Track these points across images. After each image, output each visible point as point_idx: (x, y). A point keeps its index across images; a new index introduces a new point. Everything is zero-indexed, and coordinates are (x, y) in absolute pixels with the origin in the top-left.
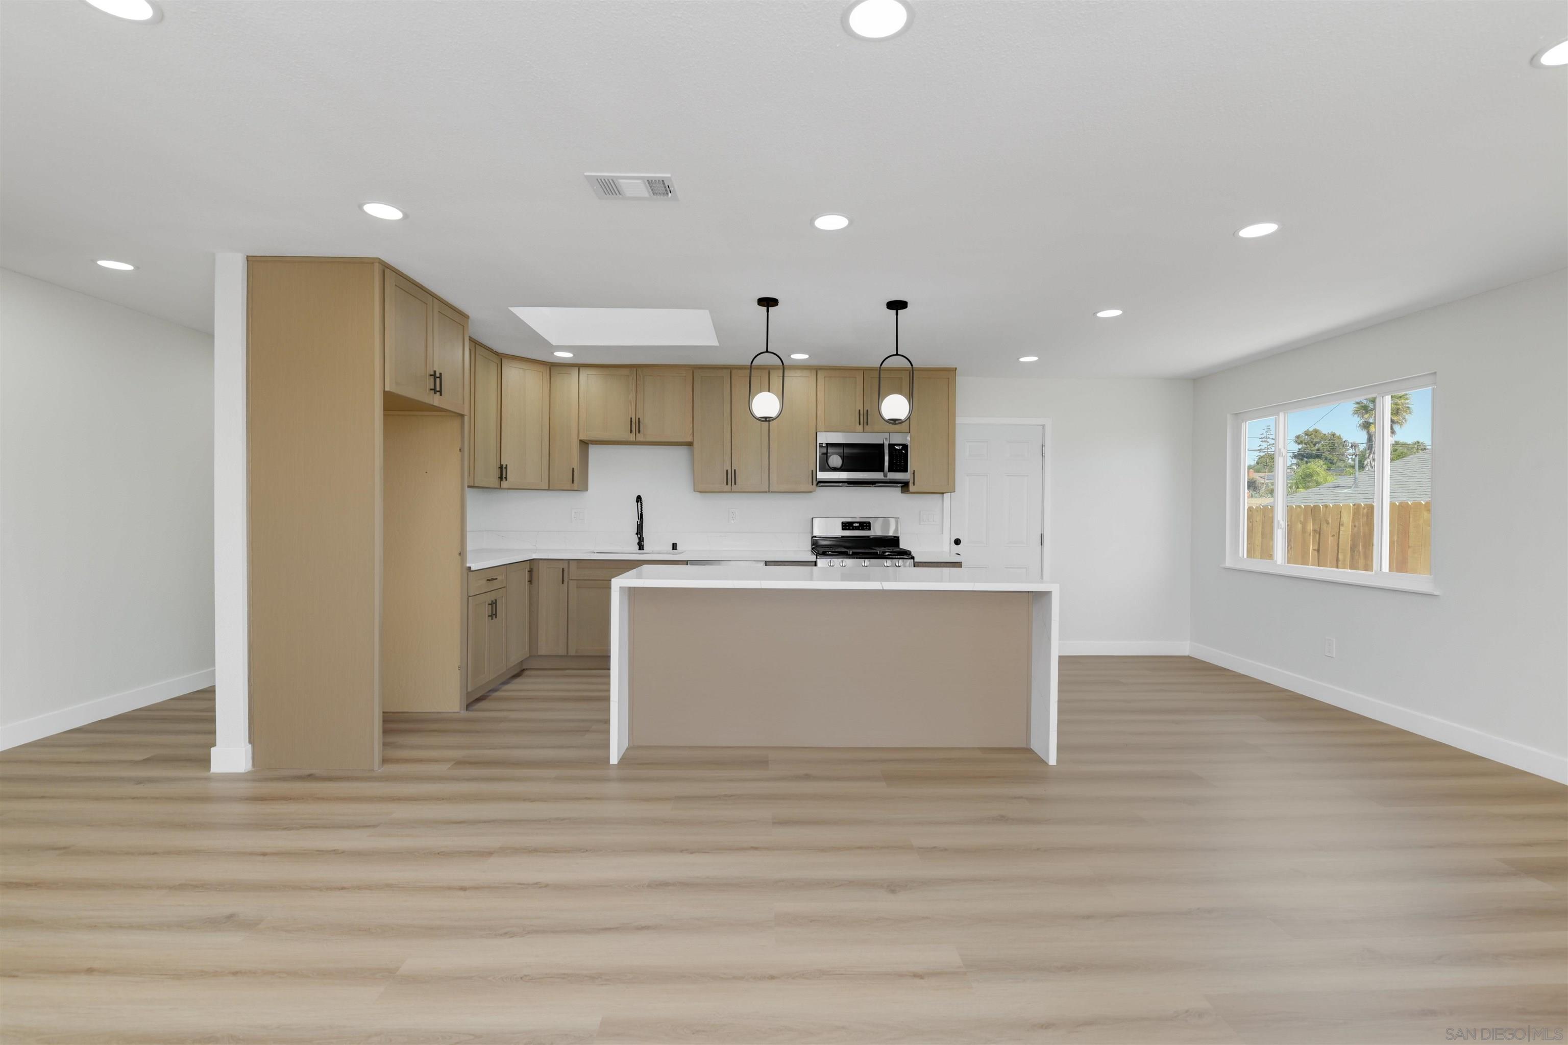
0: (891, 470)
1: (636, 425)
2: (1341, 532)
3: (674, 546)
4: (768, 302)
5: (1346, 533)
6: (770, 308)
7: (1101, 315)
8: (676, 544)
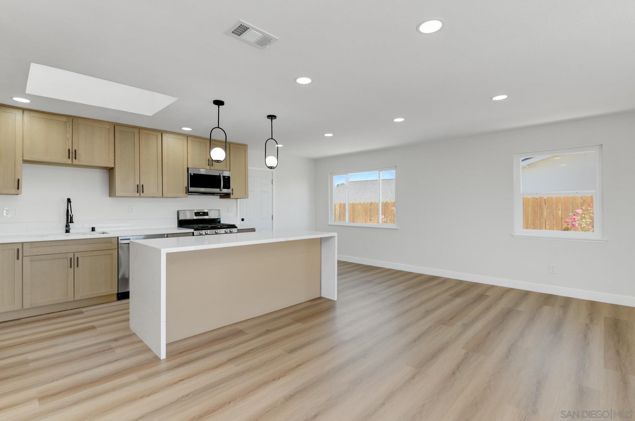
0: (224, 188)
1: (72, 154)
2: (336, 212)
3: (93, 229)
4: (219, 103)
5: (337, 212)
6: (220, 106)
7: (326, 135)
8: (95, 228)
